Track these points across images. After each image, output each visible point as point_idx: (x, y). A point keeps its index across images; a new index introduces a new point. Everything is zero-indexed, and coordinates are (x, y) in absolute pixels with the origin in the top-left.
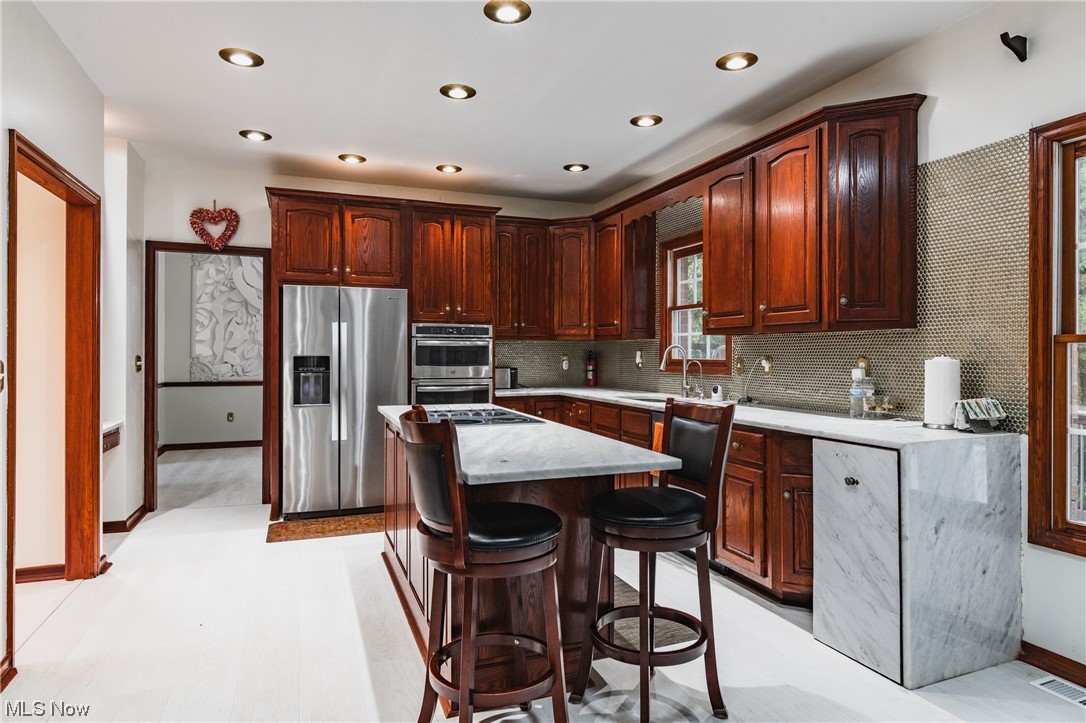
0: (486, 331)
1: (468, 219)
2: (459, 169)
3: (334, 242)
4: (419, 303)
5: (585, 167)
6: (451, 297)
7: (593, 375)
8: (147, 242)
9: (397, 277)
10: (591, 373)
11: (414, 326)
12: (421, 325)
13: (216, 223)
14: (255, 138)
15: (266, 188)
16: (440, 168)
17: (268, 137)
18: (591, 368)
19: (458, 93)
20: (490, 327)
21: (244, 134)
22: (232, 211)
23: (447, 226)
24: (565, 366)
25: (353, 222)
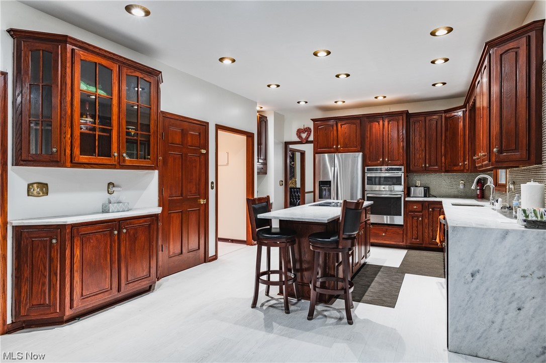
0: (400, 169)
1: (391, 118)
2: (385, 97)
3: (334, 136)
4: (369, 158)
5: (444, 84)
6: (383, 155)
7: (480, 192)
8: (285, 142)
9: (359, 148)
10: (478, 191)
11: (366, 168)
12: (369, 167)
13: (304, 133)
14: (302, 103)
15: (311, 119)
16: (376, 98)
17: (306, 102)
18: (479, 188)
19: (343, 77)
20: (403, 167)
21: (299, 102)
22: (308, 128)
23: (381, 123)
24: (461, 187)
25: (341, 127)
